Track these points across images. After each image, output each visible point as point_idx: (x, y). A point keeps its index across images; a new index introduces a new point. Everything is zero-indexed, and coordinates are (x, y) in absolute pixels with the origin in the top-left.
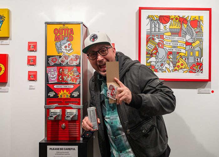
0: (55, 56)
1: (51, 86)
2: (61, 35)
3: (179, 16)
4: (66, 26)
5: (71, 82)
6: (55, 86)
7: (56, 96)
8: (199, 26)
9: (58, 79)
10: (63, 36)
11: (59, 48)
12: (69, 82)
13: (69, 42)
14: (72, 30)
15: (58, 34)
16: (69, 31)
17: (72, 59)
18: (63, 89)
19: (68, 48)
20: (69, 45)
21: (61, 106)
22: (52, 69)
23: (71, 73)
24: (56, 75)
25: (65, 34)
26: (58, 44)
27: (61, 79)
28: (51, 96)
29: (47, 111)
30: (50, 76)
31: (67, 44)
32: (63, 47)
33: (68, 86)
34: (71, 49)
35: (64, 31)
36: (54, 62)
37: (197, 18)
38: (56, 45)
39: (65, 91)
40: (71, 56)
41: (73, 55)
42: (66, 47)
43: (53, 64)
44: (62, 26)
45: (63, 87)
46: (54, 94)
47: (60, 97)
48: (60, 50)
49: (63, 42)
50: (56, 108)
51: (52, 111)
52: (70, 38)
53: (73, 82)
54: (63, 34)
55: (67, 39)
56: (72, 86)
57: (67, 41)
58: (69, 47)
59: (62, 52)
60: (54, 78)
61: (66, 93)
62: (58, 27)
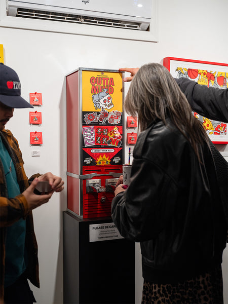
0: (92, 112)
1: (87, 151)
2: (99, 86)
3: (207, 71)
4: (105, 74)
5: (111, 145)
6: (93, 151)
7: (93, 163)
8: (225, 84)
9: (96, 142)
10: (101, 87)
11: (97, 103)
12: (109, 145)
13: (109, 96)
14: (112, 80)
15: (96, 85)
16: (109, 81)
17: (112, 117)
18: (102, 154)
19: (107, 103)
20: (109, 98)
21: (99, 175)
22: (89, 129)
23: (111, 134)
24: (94, 136)
25: (104, 84)
26: (96, 96)
27: (99, 142)
28: (87, 163)
29: (83, 182)
30: (86, 138)
31: (106, 98)
32: (102, 101)
33: (108, 150)
34: (111, 104)
35: (102, 80)
36: (91, 120)
37: (223, 75)
38: (93, 98)
39: (104, 157)
40: (112, 112)
41: (113, 112)
42: (105, 101)
43: (89, 122)
44: (100, 74)
45: (102, 152)
46: (91, 160)
47: (98, 164)
48: (98, 105)
49: (101, 95)
50: (95, 178)
52: (110, 90)
53: (113, 145)
54: (102, 85)
55: (106, 91)
56: (112, 151)
57: (107, 93)
58: (109, 102)
59: (101, 107)
60: (91, 140)
61: (106, 159)
62: (95, 75)
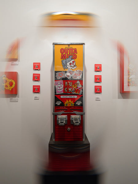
0: (61, 71)
1: (58, 97)
2: (66, 54)
4: (71, 46)
5: (75, 93)
6: (62, 97)
7: (62, 105)
9: (64, 91)
10: (68, 54)
11: (65, 65)
12: (73, 93)
13: (73, 60)
14: (75, 50)
15: (64, 53)
16: (73, 50)
17: (75, 74)
18: (68, 99)
20: (73, 62)
21: (66, 113)
22: (59, 82)
23: (75, 86)
24: (62, 87)
25: (70, 53)
26: (64, 61)
27: (66, 91)
28: (58, 105)
29: (55, 117)
30: (57, 88)
31: (71, 62)
32: (68, 64)
33: (72, 96)
34: (75, 66)
35: (69, 50)
36: (60, 76)
38: (62, 62)
39: (70, 101)
40: (75, 71)
41: (76, 71)
42: (70, 64)
43: (59, 78)
44: (67, 46)
45: (68, 97)
46: (61, 103)
47: (65, 105)
49: (68, 60)
50: (63, 114)
51: (59, 116)
52: (74, 56)
54: (68, 53)
55: (71, 57)
56: (76, 97)
57: (72, 59)
58: (73, 64)
59: (67, 68)
60: (61, 89)
62: (64, 47)
